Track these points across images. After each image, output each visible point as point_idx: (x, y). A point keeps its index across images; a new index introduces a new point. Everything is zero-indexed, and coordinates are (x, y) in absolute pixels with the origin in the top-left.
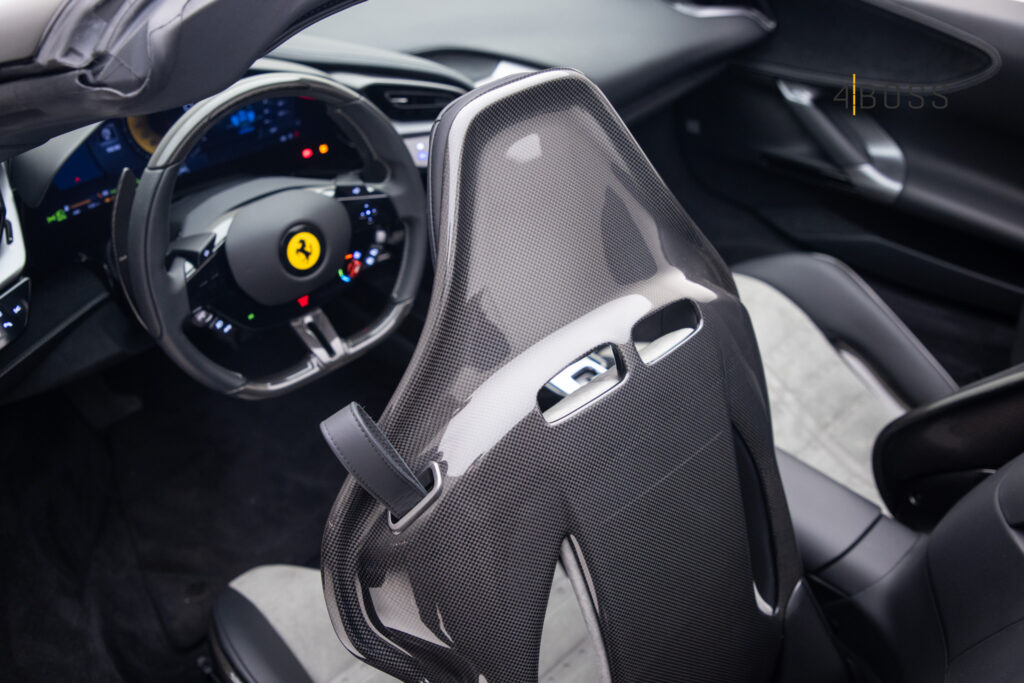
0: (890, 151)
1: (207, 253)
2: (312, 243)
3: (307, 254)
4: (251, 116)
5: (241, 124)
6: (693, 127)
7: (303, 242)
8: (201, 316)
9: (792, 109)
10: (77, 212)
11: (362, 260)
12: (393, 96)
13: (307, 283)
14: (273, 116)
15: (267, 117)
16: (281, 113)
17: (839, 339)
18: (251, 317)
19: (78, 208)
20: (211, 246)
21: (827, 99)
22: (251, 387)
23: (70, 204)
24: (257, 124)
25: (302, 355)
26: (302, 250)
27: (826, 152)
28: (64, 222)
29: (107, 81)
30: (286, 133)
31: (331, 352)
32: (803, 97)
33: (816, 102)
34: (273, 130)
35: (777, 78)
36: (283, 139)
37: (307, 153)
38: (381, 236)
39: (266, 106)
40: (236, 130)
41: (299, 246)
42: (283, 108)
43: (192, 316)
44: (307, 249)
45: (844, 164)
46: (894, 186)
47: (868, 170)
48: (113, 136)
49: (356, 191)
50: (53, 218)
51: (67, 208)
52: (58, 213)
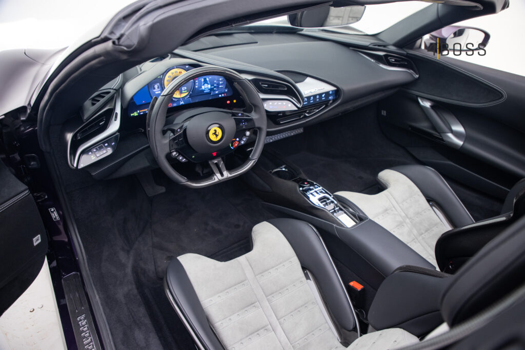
0: (459, 128)
1: (179, 130)
2: (219, 132)
3: (217, 136)
4: (209, 86)
5: (205, 88)
6: (384, 113)
7: (215, 130)
8: (174, 153)
9: (422, 109)
10: (142, 113)
11: (239, 141)
12: (262, 84)
13: (215, 147)
14: (218, 87)
15: (215, 87)
16: (220, 86)
17: (431, 200)
18: (193, 157)
19: (142, 112)
20: (181, 128)
21: (437, 106)
22: (189, 183)
23: (139, 110)
24: (211, 89)
25: (211, 174)
26: (215, 134)
27: (434, 127)
28: (137, 116)
29: (123, 44)
30: (221, 94)
31: (222, 175)
32: (427, 104)
33: (432, 107)
34: (217, 92)
35: (418, 96)
36: (220, 96)
37: (228, 102)
38: (248, 133)
39: (215, 83)
40: (203, 91)
41: (214, 132)
42: (222, 84)
43: (171, 153)
44: (217, 133)
45: (441, 132)
46: (460, 143)
47: (450, 135)
48: (158, 88)
49: (240, 115)
50: (133, 114)
51: (138, 111)
52: (135, 113)
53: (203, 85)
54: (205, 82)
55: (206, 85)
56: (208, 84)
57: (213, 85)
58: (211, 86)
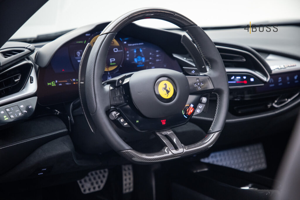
2: (170, 86)
3: (168, 92)
4: (143, 59)
5: (138, 62)
10: (60, 84)
14: (154, 61)
15: (151, 61)
16: (157, 60)
18: (137, 121)
23: (58, 80)
24: (146, 64)
26: (165, 88)
28: (54, 87)
38: (204, 99)
39: (151, 56)
40: (135, 65)
41: (164, 86)
42: (158, 58)
44: (168, 89)
50: (50, 84)
51: (56, 82)
52: (52, 83)
53: (136, 57)
54: (138, 53)
55: (139, 57)
56: (142, 57)
57: (149, 59)
58: (146, 59)
